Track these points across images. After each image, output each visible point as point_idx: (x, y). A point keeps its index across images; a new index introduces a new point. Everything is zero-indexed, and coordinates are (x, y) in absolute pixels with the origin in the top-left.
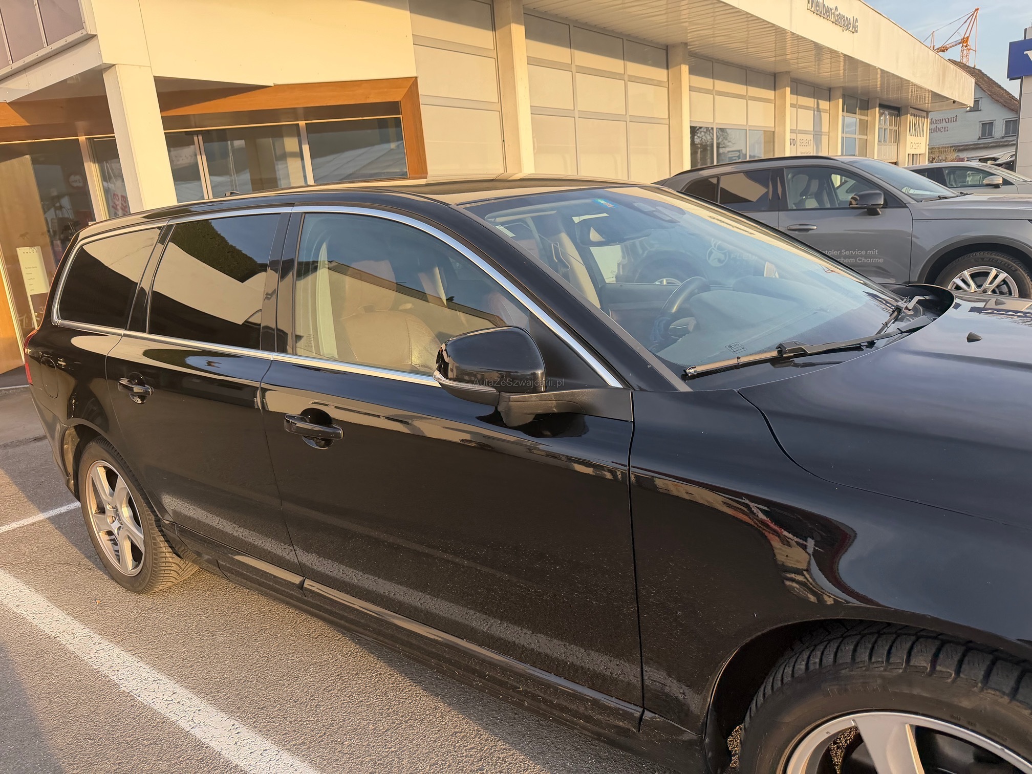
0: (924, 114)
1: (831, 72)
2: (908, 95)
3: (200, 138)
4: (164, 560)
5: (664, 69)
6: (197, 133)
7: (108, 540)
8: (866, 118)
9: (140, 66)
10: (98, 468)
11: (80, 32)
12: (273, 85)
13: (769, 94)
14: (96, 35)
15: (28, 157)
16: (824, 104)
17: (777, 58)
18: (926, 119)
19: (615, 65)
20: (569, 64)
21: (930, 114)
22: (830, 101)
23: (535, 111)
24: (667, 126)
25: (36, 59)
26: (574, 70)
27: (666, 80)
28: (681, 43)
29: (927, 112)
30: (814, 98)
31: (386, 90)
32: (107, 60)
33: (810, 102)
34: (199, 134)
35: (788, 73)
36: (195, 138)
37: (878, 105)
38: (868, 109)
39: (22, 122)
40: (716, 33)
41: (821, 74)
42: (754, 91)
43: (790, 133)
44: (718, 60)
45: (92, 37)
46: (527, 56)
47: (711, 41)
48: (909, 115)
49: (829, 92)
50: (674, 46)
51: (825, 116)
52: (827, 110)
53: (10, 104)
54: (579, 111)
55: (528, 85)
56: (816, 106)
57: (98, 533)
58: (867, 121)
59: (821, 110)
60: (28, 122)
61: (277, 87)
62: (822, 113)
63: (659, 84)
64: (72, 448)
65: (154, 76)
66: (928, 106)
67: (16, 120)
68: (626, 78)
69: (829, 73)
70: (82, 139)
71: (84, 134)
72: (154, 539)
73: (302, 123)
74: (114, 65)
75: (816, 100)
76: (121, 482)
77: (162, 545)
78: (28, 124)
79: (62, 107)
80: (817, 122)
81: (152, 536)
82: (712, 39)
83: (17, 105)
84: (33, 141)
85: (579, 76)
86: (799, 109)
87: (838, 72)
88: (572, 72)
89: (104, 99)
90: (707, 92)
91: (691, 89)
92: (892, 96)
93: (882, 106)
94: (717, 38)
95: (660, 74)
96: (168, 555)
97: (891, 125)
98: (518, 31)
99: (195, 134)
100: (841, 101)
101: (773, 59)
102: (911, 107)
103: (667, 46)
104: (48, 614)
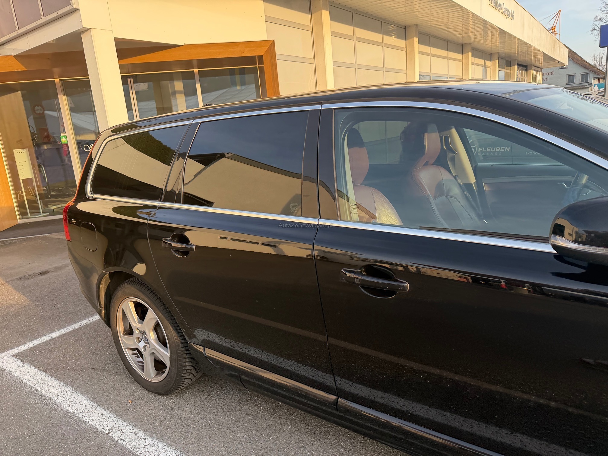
0: (540, 70)
2: (532, 58)
3: (132, 80)
5: (404, 40)
8: (509, 71)
9: (105, 30)
10: (129, 303)
13: (459, 56)
14: (78, 9)
15: (19, 92)
16: (488, 63)
17: (464, 35)
18: (540, 73)
19: (377, 37)
20: (352, 36)
21: (543, 69)
22: (491, 61)
23: (336, 64)
24: (406, 74)
26: (355, 39)
27: (405, 47)
28: (414, 24)
29: (541, 69)
30: (483, 59)
32: (86, 25)
33: (480, 61)
34: (131, 77)
36: (129, 80)
37: (516, 64)
38: (510, 67)
39: (22, 68)
40: (431, 19)
41: (486, 45)
42: (452, 55)
44: (432, 35)
45: (76, 10)
46: (331, 31)
47: (429, 24)
48: (532, 70)
49: (490, 56)
50: (409, 26)
51: (488, 70)
52: (489, 66)
53: (15, 56)
54: (358, 64)
55: (331, 48)
56: (484, 64)
57: (125, 348)
58: (510, 73)
59: (487, 67)
62: (487, 68)
63: (401, 49)
64: (104, 288)
65: (114, 38)
66: (541, 65)
67: (19, 67)
68: (383, 45)
69: (490, 45)
70: (57, 80)
71: (58, 77)
73: (196, 70)
74: (90, 29)
78: (26, 70)
79: (48, 58)
80: (485, 72)
82: (429, 23)
83: (20, 57)
84: (26, 81)
85: (358, 44)
86: (475, 66)
87: (496, 43)
88: (354, 41)
89: (82, 52)
90: (427, 54)
91: (420, 53)
92: (522, 59)
93: (518, 65)
94: (432, 22)
95: (402, 43)
97: (522, 76)
98: (326, 14)
99: (128, 77)
100: (497, 61)
101: (461, 36)
102: (533, 66)
103: (406, 26)
104: (95, 413)
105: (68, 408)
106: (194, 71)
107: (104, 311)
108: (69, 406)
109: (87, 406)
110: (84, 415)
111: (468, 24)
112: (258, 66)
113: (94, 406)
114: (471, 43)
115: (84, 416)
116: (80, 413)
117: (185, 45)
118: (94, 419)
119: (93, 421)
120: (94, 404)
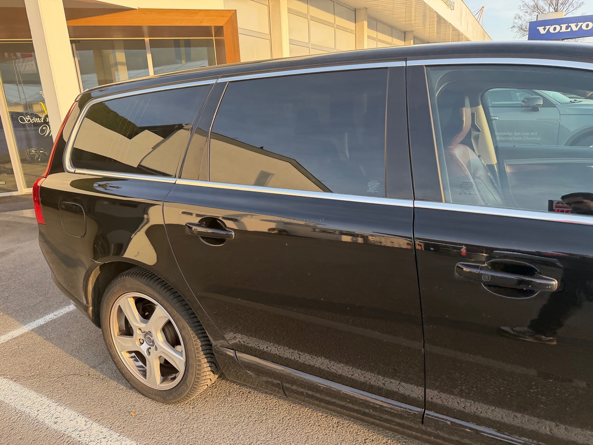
1: (429, 33)
3: (74, 45)
5: (354, 23)
7: (129, 357)
10: (128, 299)
17: (407, 22)
19: (328, 17)
20: (306, 14)
23: (291, 42)
26: (309, 18)
27: (354, 29)
28: (364, 8)
40: (379, 3)
41: (425, 34)
44: (379, 20)
46: (288, 8)
47: (376, 8)
50: (359, 9)
54: (311, 44)
55: (288, 25)
57: (121, 352)
63: (351, 32)
68: (335, 26)
73: (147, 39)
76: (160, 312)
82: (377, 7)
85: (311, 22)
87: (433, 34)
90: (374, 39)
91: (368, 37)
95: (351, 25)
101: (404, 23)
103: (355, 9)
104: (91, 431)
105: (55, 427)
106: (144, 39)
107: (91, 308)
108: (56, 423)
109: (79, 422)
110: (78, 434)
111: (411, 12)
112: (214, 38)
113: (88, 423)
114: (413, 31)
115: (79, 436)
116: (72, 432)
117: (139, 9)
118: (92, 439)
119: (91, 441)
120: (87, 420)
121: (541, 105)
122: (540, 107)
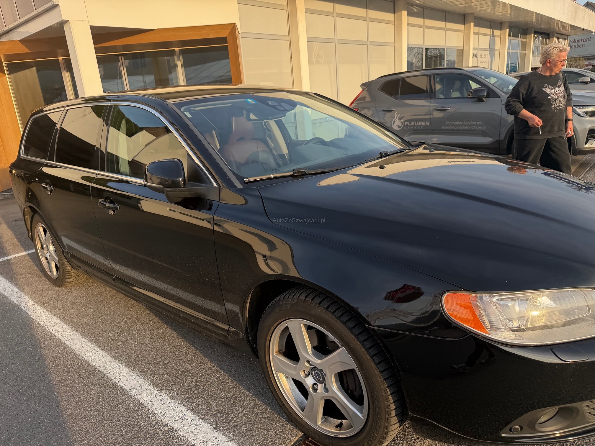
0: (566, 37)
1: (502, 12)
2: (555, 25)
3: (123, 58)
4: (67, 270)
5: (392, 13)
6: (121, 55)
7: (46, 262)
8: (525, 40)
9: (82, 21)
10: (39, 227)
11: (50, 3)
12: (157, 29)
13: (461, 27)
14: (58, 5)
15: (34, 68)
16: (497, 32)
17: (466, 5)
18: (566, 40)
19: (360, 12)
20: (332, 12)
21: (569, 37)
22: (501, 30)
23: (310, 40)
24: (394, 47)
25: (30, 17)
26: (335, 15)
27: (393, 20)
29: (568, 36)
30: (490, 29)
31: (219, 31)
32: (65, 18)
33: (488, 31)
34: (122, 55)
35: (472, 14)
36: (120, 58)
37: (533, 33)
38: (527, 35)
39: (27, 51)
41: (496, 14)
42: (450, 25)
43: (473, 50)
44: (427, 7)
45: (56, 6)
46: (305, 8)
48: (554, 38)
49: (500, 25)
51: (497, 40)
52: (499, 36)
53: (20, 41)
54: (338, 39)
55: (305, 25)
56: (491, 33)
57: (42, 258)
58: (526, 42)
59: (495, 36)
60: (30, 51)
61: (159, 30)
62: (495, 38)
63: (388, 22)
64: (29, 218)
65: (91, 26)
66: (568, 32)
67: (24, 50)
68: (368, 20)
69: (501, 13)
70: (60, 59)
71: (61, 56)
72: (62, 260)
73: (177, 49)
74: (69, 20)
75: (492, 30)
76: (48, 233)
77: (66, 263)
79: (47, 42)
80: (492, 43)
81: (61, 259)
83: (23, 41)
84: (35, 60)
85: (338, 19)
86: (480, 36)
87: (506, 12)
88: (334, 17)
89: (64, 38)
90: (420, 26)
91: (408, 25)
92: (544, 26)
93: (535, 33)
95: (389, 16)
96: (69, 268)
97: (542, 44)
99: (120, 55)
100: (508, 30)
101: (464, 5)
102: (556, 33)
104: (17, 295)
107: (30, 234)
108: (4, 291)
114: (474, 13)
115: (10, 296)
117: (158, 29)
119: (13, 298)
121: (485, 96)
122: (484, 98)
